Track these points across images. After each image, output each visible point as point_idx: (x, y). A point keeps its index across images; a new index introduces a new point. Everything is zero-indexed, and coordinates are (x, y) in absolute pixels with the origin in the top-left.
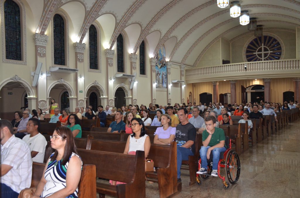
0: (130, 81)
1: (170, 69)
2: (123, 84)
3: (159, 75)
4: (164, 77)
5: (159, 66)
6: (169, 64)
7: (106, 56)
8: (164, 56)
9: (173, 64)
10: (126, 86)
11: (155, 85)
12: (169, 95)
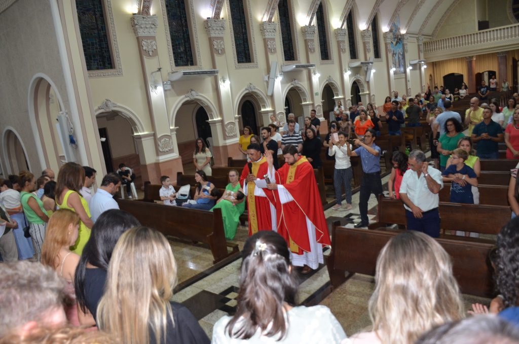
0: (366, 69)
1: (406, 44)
2: (358, 75)
3: (394, 55)
4: (401, 57)
5: (394, 43)
6: (405, 37)
7: (337, 38)
8: (399, 27)
9: (410, 37)
10: (361, 78)
11: (392, 70)
12: (408, 83)
